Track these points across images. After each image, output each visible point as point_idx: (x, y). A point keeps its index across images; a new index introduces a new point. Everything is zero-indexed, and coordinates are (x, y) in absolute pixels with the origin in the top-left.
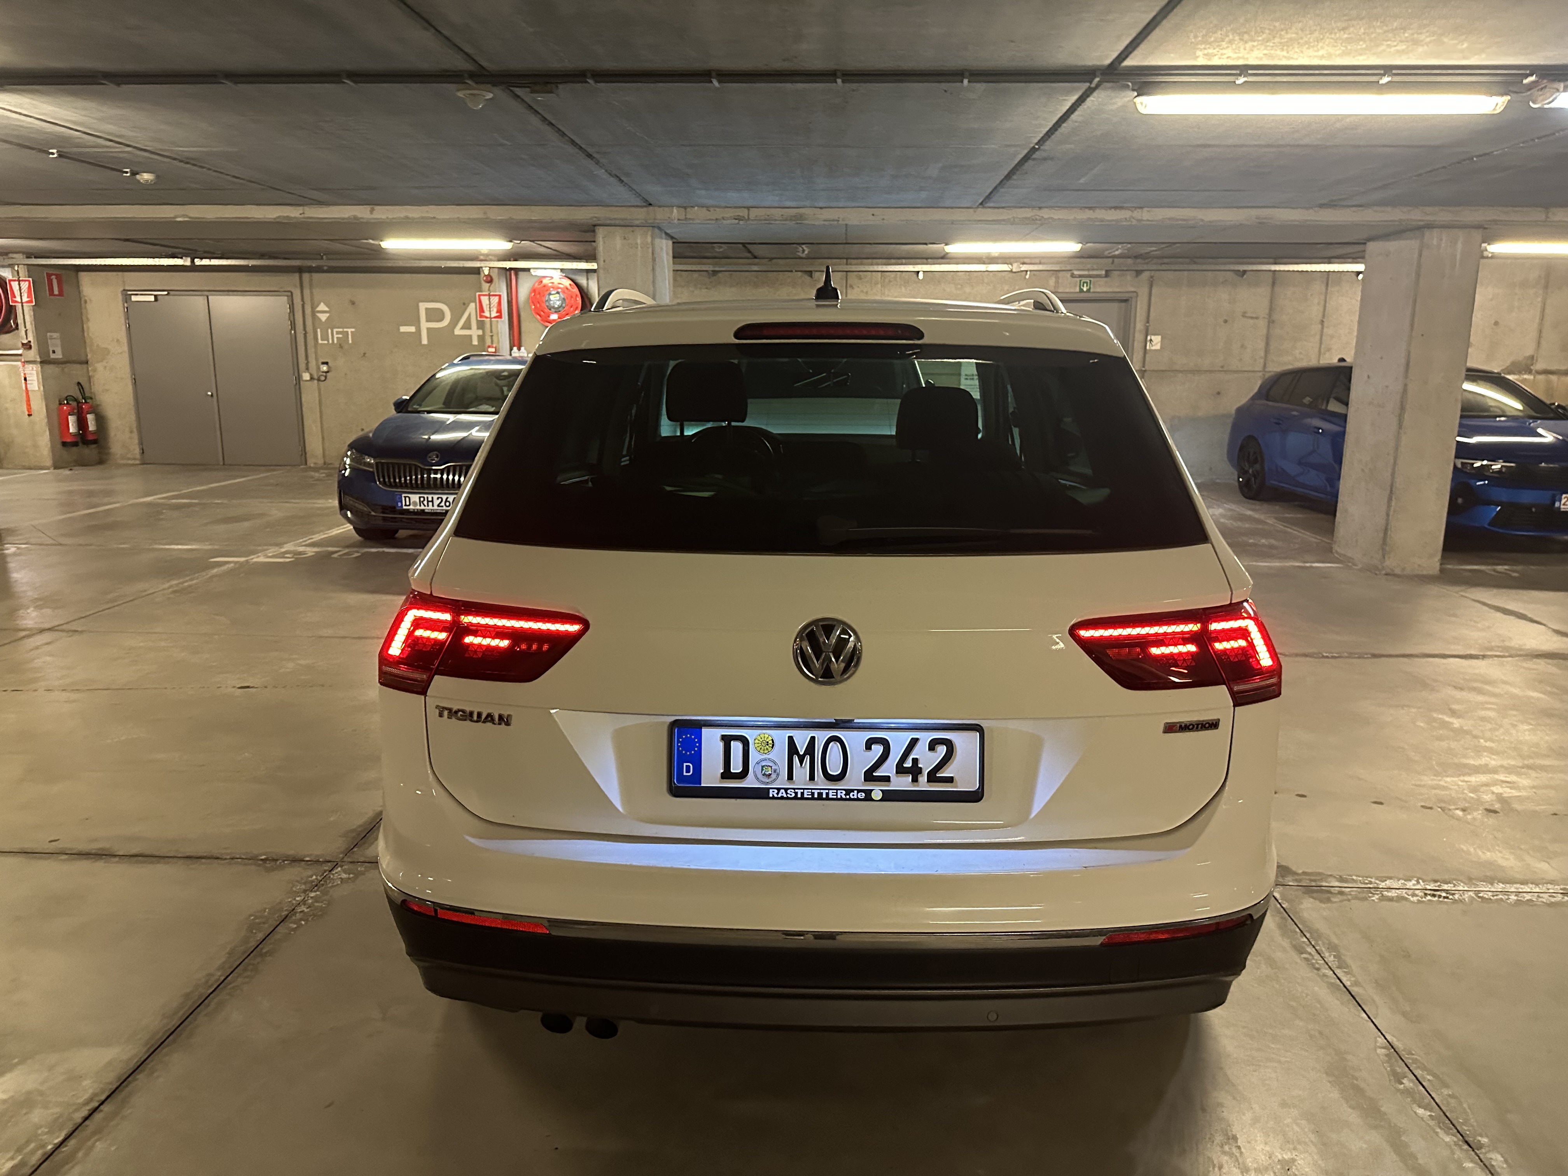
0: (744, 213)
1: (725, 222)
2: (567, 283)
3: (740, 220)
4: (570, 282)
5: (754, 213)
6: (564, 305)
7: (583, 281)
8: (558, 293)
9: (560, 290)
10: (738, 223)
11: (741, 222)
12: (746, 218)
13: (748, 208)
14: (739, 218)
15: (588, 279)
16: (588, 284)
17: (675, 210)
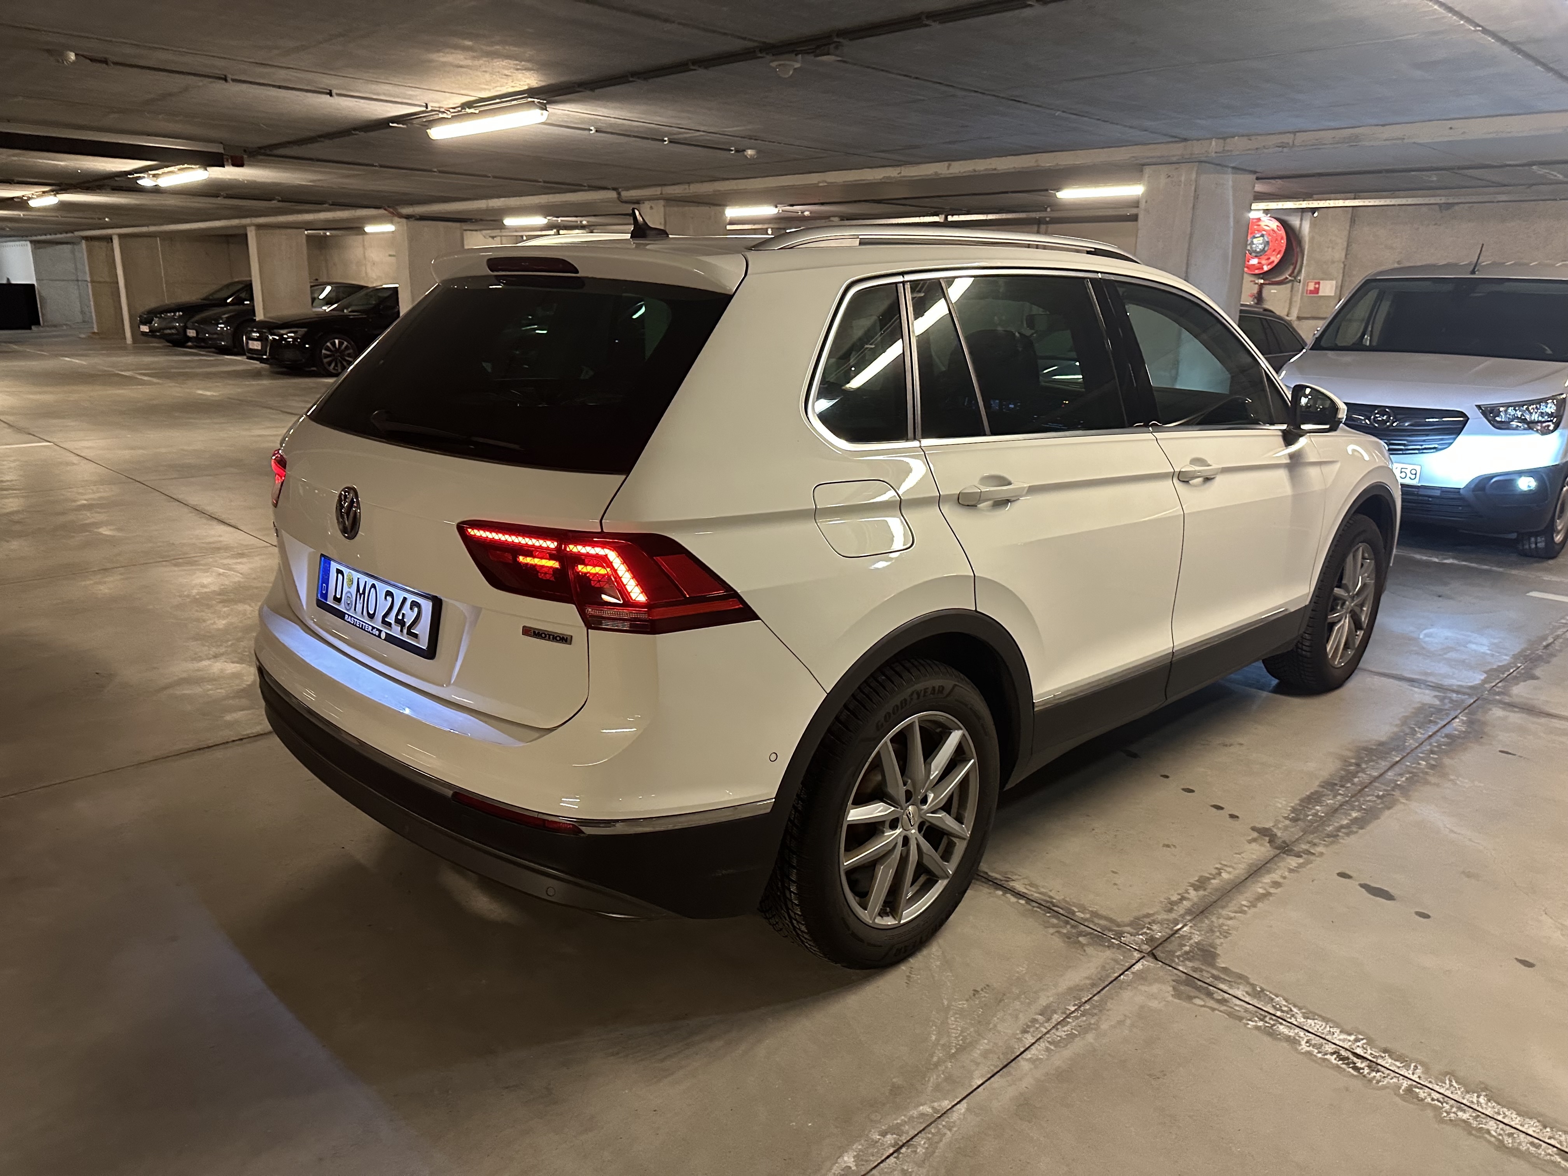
0: (1288, 139)
1: (1266, 151)
2: (1274, 224)
3: (1284, 147)
4: (1277, 223)
5: (1301, 138)
6: (1266, 249)
7: (1295, 221)
8: (1262, 236)
9: (1264, 232)
10: (1282, 152)
11: (1285, 150)
12: (1291, 144)
13: (1295, 133)
14: (1283, 146)
15: (1301, 220)
16: (1301, 225)
17: (1214, 143)
